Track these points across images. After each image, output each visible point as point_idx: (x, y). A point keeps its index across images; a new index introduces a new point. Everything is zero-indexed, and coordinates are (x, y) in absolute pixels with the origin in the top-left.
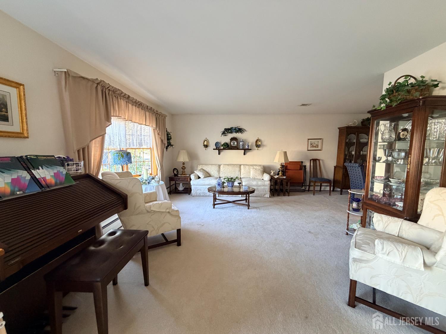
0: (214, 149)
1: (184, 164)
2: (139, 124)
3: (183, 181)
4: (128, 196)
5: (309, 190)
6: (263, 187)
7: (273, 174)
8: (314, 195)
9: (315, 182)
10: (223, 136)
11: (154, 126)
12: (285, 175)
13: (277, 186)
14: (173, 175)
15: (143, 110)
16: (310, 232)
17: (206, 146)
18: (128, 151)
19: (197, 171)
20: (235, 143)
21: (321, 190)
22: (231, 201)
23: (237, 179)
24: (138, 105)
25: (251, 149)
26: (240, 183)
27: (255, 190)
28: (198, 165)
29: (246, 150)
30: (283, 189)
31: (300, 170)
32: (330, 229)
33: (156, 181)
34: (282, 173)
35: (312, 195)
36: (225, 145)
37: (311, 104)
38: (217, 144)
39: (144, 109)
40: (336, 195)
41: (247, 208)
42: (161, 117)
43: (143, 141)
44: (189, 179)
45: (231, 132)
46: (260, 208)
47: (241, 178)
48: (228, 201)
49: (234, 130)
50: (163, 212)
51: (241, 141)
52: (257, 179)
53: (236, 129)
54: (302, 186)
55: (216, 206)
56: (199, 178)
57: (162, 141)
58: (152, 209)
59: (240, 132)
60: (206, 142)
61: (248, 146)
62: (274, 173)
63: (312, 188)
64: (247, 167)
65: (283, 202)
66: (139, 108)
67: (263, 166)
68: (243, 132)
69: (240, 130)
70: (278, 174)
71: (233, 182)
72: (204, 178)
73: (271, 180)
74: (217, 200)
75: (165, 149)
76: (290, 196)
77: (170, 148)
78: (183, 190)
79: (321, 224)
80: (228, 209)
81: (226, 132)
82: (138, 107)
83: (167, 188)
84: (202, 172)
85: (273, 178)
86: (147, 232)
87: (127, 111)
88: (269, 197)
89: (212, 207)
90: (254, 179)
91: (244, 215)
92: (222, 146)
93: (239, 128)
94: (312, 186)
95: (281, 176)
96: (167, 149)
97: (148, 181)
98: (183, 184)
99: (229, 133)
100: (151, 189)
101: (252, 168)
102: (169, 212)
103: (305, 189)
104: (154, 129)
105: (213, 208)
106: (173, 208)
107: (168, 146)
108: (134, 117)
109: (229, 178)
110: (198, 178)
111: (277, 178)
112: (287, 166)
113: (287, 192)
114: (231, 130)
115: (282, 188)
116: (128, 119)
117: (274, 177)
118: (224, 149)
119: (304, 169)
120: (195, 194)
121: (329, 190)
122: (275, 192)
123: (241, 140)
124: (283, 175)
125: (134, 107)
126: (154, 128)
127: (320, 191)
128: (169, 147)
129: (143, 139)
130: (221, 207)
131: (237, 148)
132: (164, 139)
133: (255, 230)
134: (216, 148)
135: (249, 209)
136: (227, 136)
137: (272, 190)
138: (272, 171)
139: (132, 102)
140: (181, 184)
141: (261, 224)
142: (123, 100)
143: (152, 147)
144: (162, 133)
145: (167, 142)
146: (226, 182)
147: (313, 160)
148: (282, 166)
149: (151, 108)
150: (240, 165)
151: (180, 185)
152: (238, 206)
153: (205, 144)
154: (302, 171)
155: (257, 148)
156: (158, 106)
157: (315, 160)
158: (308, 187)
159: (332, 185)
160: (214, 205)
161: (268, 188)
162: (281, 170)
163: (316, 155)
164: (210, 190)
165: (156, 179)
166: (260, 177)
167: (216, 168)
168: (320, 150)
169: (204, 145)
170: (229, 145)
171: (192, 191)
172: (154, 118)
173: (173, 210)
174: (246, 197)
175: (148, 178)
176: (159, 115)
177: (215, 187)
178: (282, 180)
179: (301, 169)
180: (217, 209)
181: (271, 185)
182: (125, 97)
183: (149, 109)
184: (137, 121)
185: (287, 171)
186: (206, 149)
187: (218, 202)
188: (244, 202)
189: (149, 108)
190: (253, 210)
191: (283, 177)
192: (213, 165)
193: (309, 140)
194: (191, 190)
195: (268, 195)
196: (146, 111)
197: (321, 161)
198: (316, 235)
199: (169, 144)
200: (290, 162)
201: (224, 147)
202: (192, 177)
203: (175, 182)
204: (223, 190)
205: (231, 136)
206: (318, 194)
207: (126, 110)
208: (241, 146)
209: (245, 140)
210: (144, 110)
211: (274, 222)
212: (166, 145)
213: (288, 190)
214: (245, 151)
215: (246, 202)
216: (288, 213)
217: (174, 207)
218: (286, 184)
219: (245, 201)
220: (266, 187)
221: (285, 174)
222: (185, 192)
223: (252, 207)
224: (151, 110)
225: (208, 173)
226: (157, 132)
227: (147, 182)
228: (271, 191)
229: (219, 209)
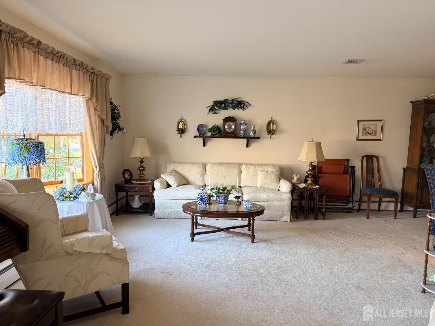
0: (195, 137)
1: (143, 162)
2: (59, 92)
3: (140, 191)
4: (30, 227)
5: (359, 210)
6: (278, 204)
7: (297, 181)
8: (368, 218)
9: (370, 195)
10: (211, 113)
11: (88, 95)
12: (318, 182)
13: (303, 202)
14: (122, 182)
15: (66, 66)
16: (359, 288)
17: (182, 131)
18: (41, 139)
19: (166, 174)
20: (231, 126)
21: (381, 209)
22: (223, 228)
23: (233, 190)
24: (56, 58)
25: (258, 138)
26: (238, 197)
27: (264, 210)
28: (168, 165)
29: (250, 140)
30: (314, 207)
31: (344, 174)
32: (395, 281)
33: (88, 194)
34: (313, 179)
35: (364, 219)
36: (215, 129)
37: (364, 60)
38: (200, 128)
39: (69, 63)
40: (405, 218)
41: (251, 242)
42: (101, 79)
43: (68, 122)
44: (150, 189)
45: (226, 108)
46: (273, 241)
47: (240, 187)
48: (217, 228)
49: (231, 103)
50: (96, 254)
51: (241, 124)
52: (269, 189)
53: (234, 101)
54: (348, 202)
55: (196, 237)
56: (169, 186)
57: (102, 121)
58: (75, 249)
59: (241, 107)
60: (181, 124)
61: (255, 132)
62: (298, 179)
63: (364, 206)
64: (252, 168)
65: (314, 231)
66: (59, 63)
67: (279, 167)
68: (245, 107)
69: (241, 105)
70: (306, 181)
71: (227, 195)
72: (177, 186)
73: (292, 192)
74: (198, 227)
75: (108, 136)
76: (326, 221)
77: (117, 135)
78: (140, 208)
79: (379, 273)
80: (218, 242)
81: (216, 108)
82: (56, 62)
83: (109, 206)
84: (175, 176)
85: (297, 188)
86: (62, 294)
87: (36, 68)
88: (289, 220)
89: (190, 238)
90: (264, 189)
91: (244, 254)
92: (210, 130)
93: (239, 100)
94: (365, 202)
95: (311, 184)
96: (112, 135)
97: (74, 194)
98: (140, 196)
99: (221, 110)
100: (79, 209)
101: (261, 169)
102: (107, 253)
103: (353, 207)
104: (87, 101)
105: (191, 240)
106: (115, 244)
107: (114, 130)
108: (49, 79)
109: (219, 188)
110: (166, 186)
111: (304, 188)
112: (322, 167)
113: (322, 212)
114: (225, 104)
115: (312, 205)
116: (37, 83)
117: (298, 185)
118: (213, 136)
119: (350, 172)
120: (162, 215)
121: (394, 209)
122: (301, 213)
123: (242, 122)
124: (315, 182)
125: (49, 62)
126: (87, 99)
127: (379, 210)
128: (117, 131)
129: (67, 118)
130: (206, 239)
131: (234, 135)
132: (105, 118)
133: (262, 283)
134: (200, 135)
135: (253, 242)
136: (219, 113)
137: (295, 209)
138: (295, 175)
139: (46, 52)
140: (137, 197)
141: (274, 272)
142: (28, 50)
143: (83, 132)
144: (102, 108)
145: (112, 123)
146: (214, 195)
147: (367, 156)
148: (313, 167)
149: (82, 62)
150: (240, 165)
151: (134, 198)
152: (235, 238)
153: (180, 127)
154: (348, 176)
155: (269, 136)
156: (95, 59)
157: (370, 158)
158: (357, 204)
159: (399, 200)
160: (193, 235)
161: (286, 206)
162: (310, 174)
163: (371, 148)
164: (186, 208)
165: (88, 191)
166: (273, 186)
167: (200, 169)
168: (380, 140)
169: (179, 130)
170: (222, 129)
171: (156, 210)
172: (87, 80)
173: (116, 250)
174: (249, 221)
175: (74, 188)
176: (98, 75)
177: (195, 203)
178: (312, 192)
179: (345, 172)
180: (199, 243)
181: (293, 200)
182: (32, 44)
183: (78, 64)
184: (55, 87)
185: (320, 175)
186: (181, 137)
187: (200, 229)
188: (245, 230)
189: (77, 62)
190: (260, 244)
191: (314, 186)
192: (194, 163)
193: (360, 122)
194: (154, 208)
195: (287, 218)
196: (72, 69)
197: (381, 160)
198: (370, 293)
199: (116, 127)
200: (326, 160)
201: (212, 134)
202: (157, 184)
203: (127, 194)
204: (210, 208)
205: (224, 114)
206: (374, 216)
207: (34, 67)
208: (242, 131)
209: (249, 121)
210: (68, 67)
211: (297, 267)
212: (110, 129)
213: (322, 208)
214: (248, 141)
215: (249, 230)
216: (322, 250)
217: (117, 244)
218: (319, 198)
219: (247, 228)
220: (285, 204)
221: (318, 180)
222: (144, 211)
223: (258, 239)
224: (82, 66)
225: (184, 177)
226: (92, 105)
227: (72, 196)
228: (293, 211)
229: (202, 243)
